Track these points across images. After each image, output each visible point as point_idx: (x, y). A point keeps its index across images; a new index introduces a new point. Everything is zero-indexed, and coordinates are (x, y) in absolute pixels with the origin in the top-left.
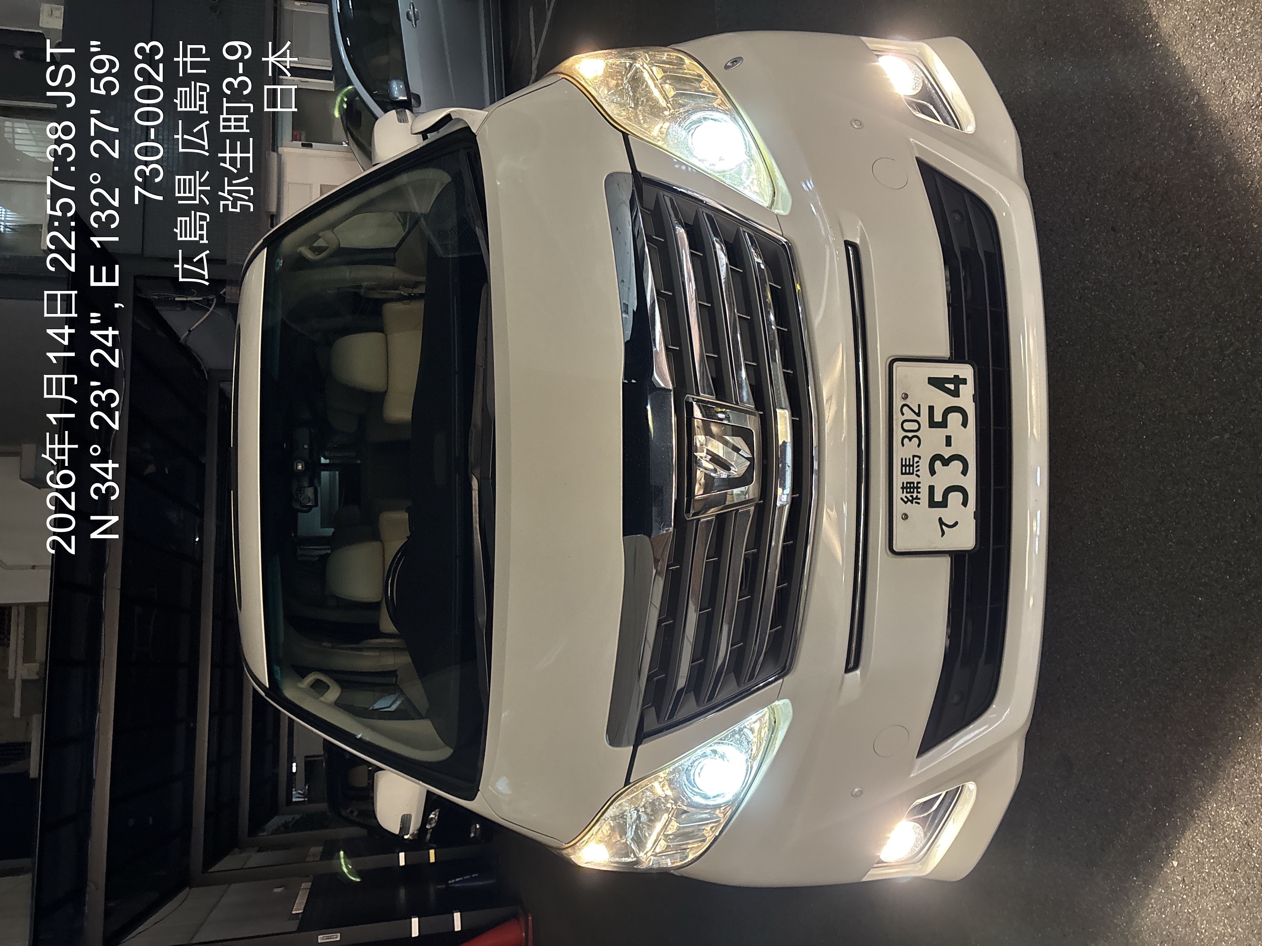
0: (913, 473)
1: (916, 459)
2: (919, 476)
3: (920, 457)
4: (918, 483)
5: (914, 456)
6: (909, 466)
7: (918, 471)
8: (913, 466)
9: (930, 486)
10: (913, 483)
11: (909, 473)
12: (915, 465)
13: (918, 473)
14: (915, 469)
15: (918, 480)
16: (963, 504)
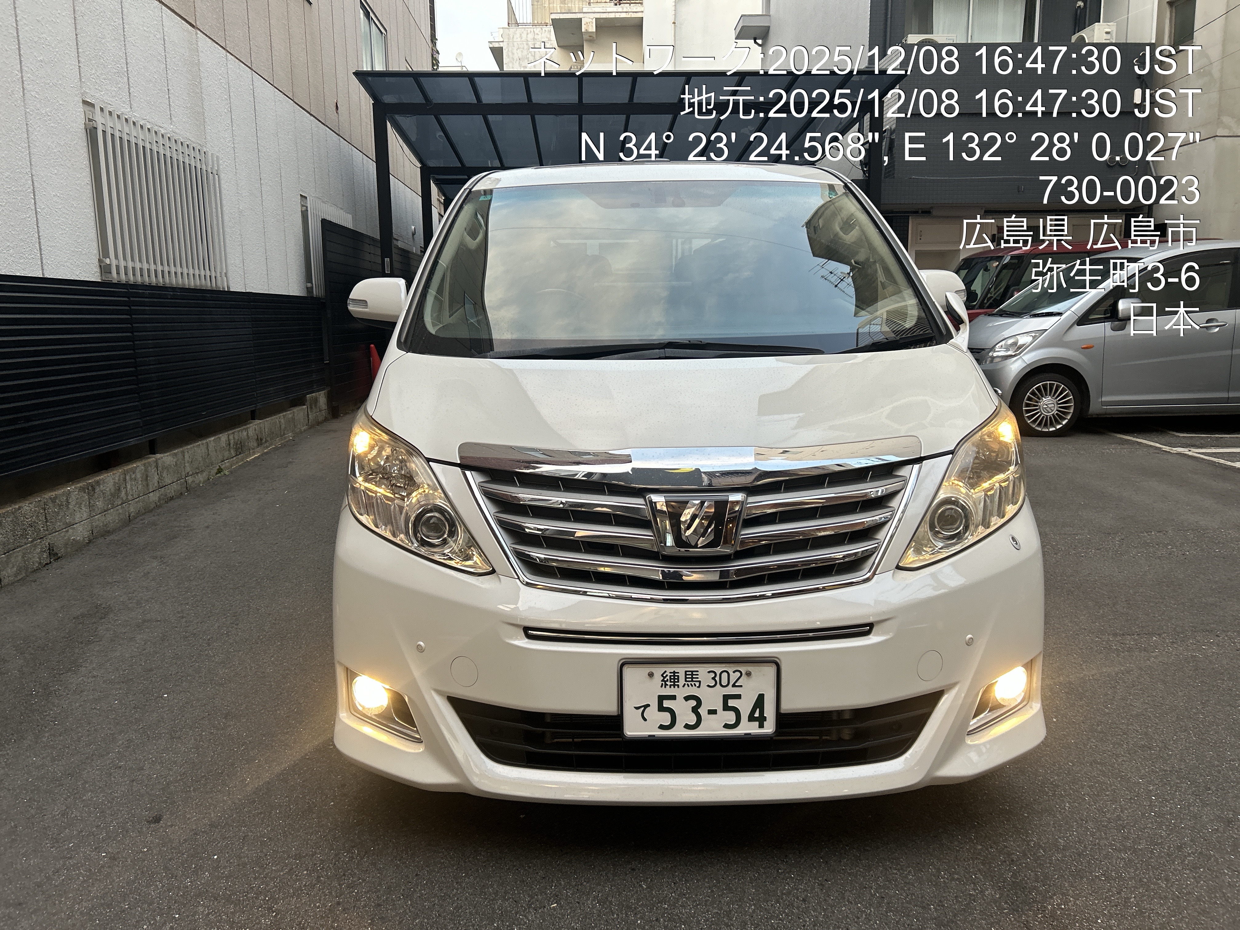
0: (686, 681)
1: (697, 684)
2: (684, 686)
3: (699, 687)
4: (678, 686)
5: (700, 682)
6: (692, 678)
7: (688, 686)
8: (692, 681)
9: (675, 696)
10: (678, 682)
11: (686, 678)
12: (693, 683)
13: (686, 686)
14: (689, 683)
15: (681, 686)
16: (661, 725)
